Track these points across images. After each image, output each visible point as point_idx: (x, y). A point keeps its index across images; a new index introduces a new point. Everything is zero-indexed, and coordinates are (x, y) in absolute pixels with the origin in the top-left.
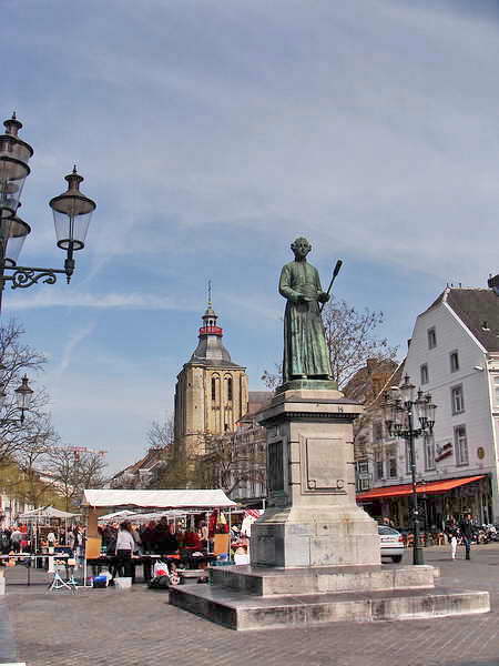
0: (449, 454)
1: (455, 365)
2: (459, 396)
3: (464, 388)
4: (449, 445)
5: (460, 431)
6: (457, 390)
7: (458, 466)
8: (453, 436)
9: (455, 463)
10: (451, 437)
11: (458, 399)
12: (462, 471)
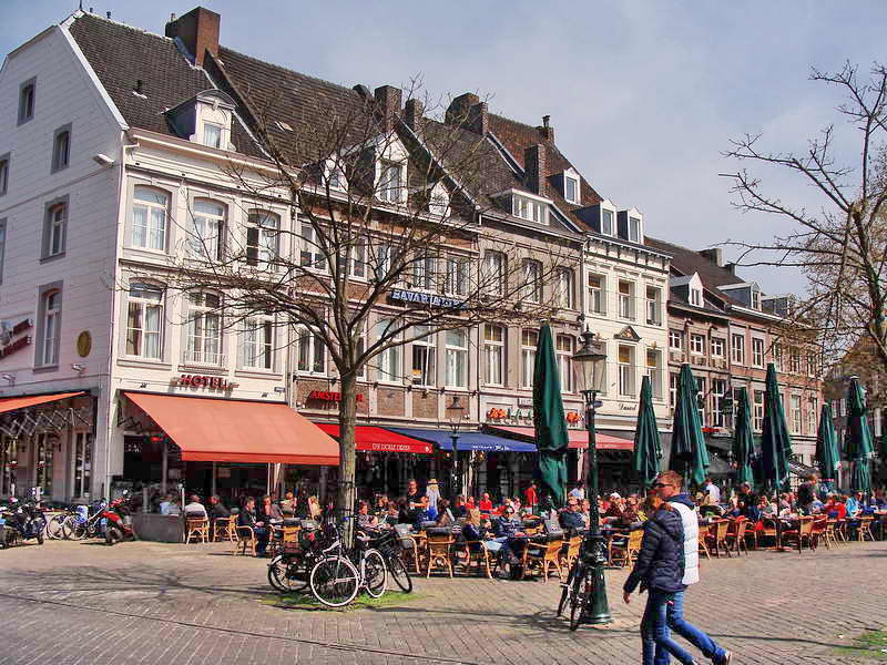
0: (23, 343)
1: (61, 157)
2: (60, 223)
3: (72, 206)
4: (25, 326)
5: (50, 295)
6: (57, 210)
7: (37, 370)
8: (35, 308)
9: (33, 365)
10: (30, 308)
11: (57, 229)
12: (44, 382)
